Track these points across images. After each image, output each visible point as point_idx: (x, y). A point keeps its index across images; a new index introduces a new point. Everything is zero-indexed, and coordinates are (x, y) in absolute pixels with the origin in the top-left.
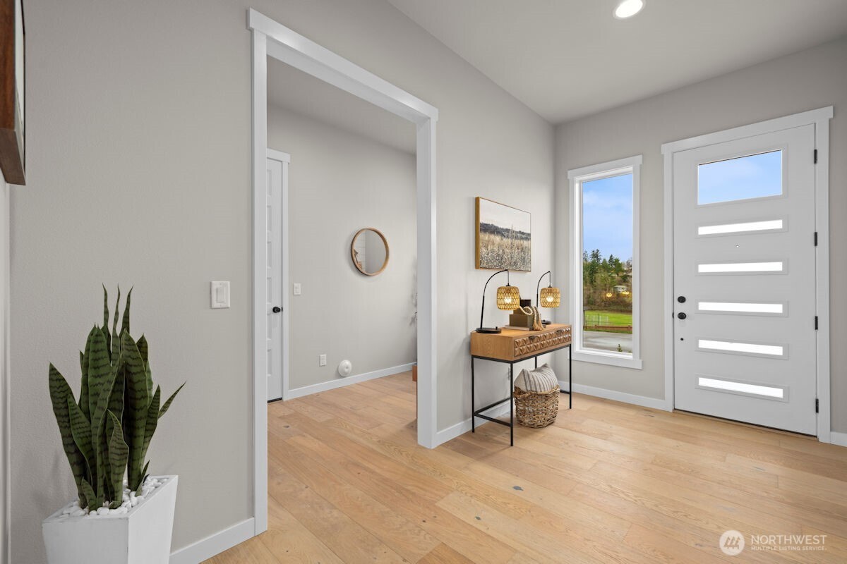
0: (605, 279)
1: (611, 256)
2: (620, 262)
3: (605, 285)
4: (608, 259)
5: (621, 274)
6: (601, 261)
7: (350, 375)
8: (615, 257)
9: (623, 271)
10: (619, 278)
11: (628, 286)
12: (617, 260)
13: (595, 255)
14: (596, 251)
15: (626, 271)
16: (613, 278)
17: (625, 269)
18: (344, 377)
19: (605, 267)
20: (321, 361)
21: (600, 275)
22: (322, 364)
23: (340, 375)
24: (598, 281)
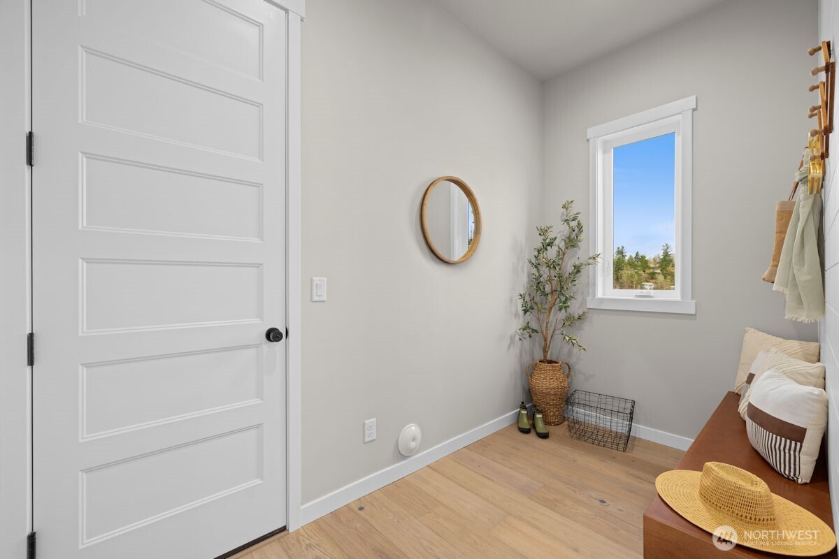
0: (632, 276)
1: (637, 253)
2: (646, 259)
3: (632, 282)
4: (634, 256)
5: (648, 271)
6: (627, 258)
7: (418, 452)
8: (641, 254)
9: (650, 268)
10: (646, 275)
11: (656, 283)
12: (643, 257)
13: (620, 252)
14: (621, 248)
15: (653, 268)
16: (640, 275)
17: (652, 266)
18: (408, 457)
19: (631, 264)
20: (367, 432)
21: (627, 272)
22: (367, 439)
23: (401, 456)
24: (625, 278)
